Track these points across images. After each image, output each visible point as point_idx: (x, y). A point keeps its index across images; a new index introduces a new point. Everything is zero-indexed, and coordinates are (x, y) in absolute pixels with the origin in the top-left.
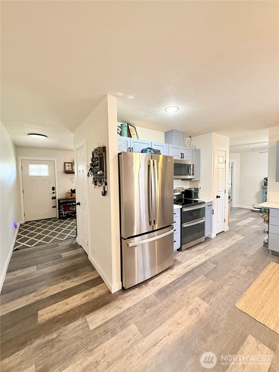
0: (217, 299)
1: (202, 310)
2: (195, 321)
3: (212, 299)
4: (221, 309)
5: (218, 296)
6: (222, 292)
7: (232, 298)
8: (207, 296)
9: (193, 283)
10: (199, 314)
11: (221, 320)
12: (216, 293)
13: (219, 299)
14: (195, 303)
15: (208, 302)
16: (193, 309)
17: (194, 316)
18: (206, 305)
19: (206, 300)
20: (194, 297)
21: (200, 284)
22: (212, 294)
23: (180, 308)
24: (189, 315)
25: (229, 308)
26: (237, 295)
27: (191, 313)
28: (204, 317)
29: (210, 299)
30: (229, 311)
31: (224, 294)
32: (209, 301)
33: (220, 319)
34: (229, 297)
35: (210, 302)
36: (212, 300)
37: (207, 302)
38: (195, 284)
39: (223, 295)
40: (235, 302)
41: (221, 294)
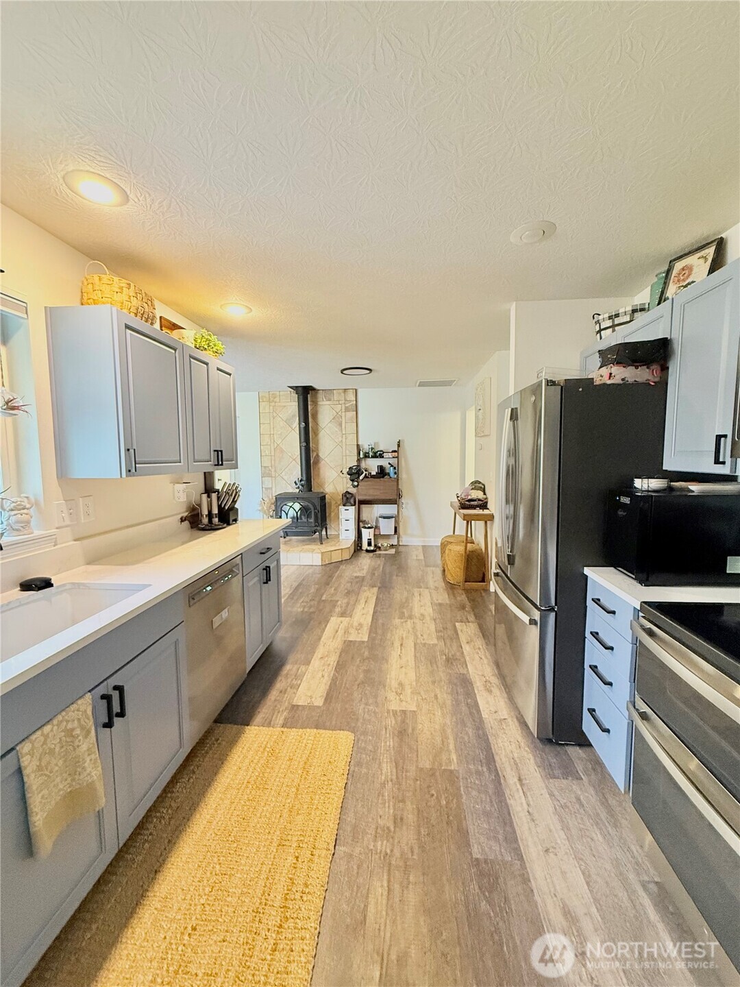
0: (386, 729)
1: (391, 696)
2: (388, 680)
3: (393, 722)
4: (370, 715)
5: (388, 735)
6: (388, 749)
7: (364, 749)
8: (403, 721)
9: (449, 731)
10: (391, 689)
11: (361, 700)
12: (396, 738)
13: (384, 729)
14: (409, 699)
15: (395, 713)
16: (403, 689)
17: (394, 684)
18: (394, 706)
19: (399, 714)
20: (418, 706)
21: (439, 739)
22: (400, 732)
23: (417, 681)
24: (400, 681)
25: (359, 724)
26: (359, 764)
27: (401, 684)
28: (383, 690)
29: (395, 718)
30: (357, 720)
31: (382, 749)
32: (394, 715)
33: (363, 700)
34: (370, 747)
35: (391, 714)
36: (391, 722)
37: (396, 711)
38: (443, 731)
39: (383, 744)
40: (356, 742)
41: (388, 744)
